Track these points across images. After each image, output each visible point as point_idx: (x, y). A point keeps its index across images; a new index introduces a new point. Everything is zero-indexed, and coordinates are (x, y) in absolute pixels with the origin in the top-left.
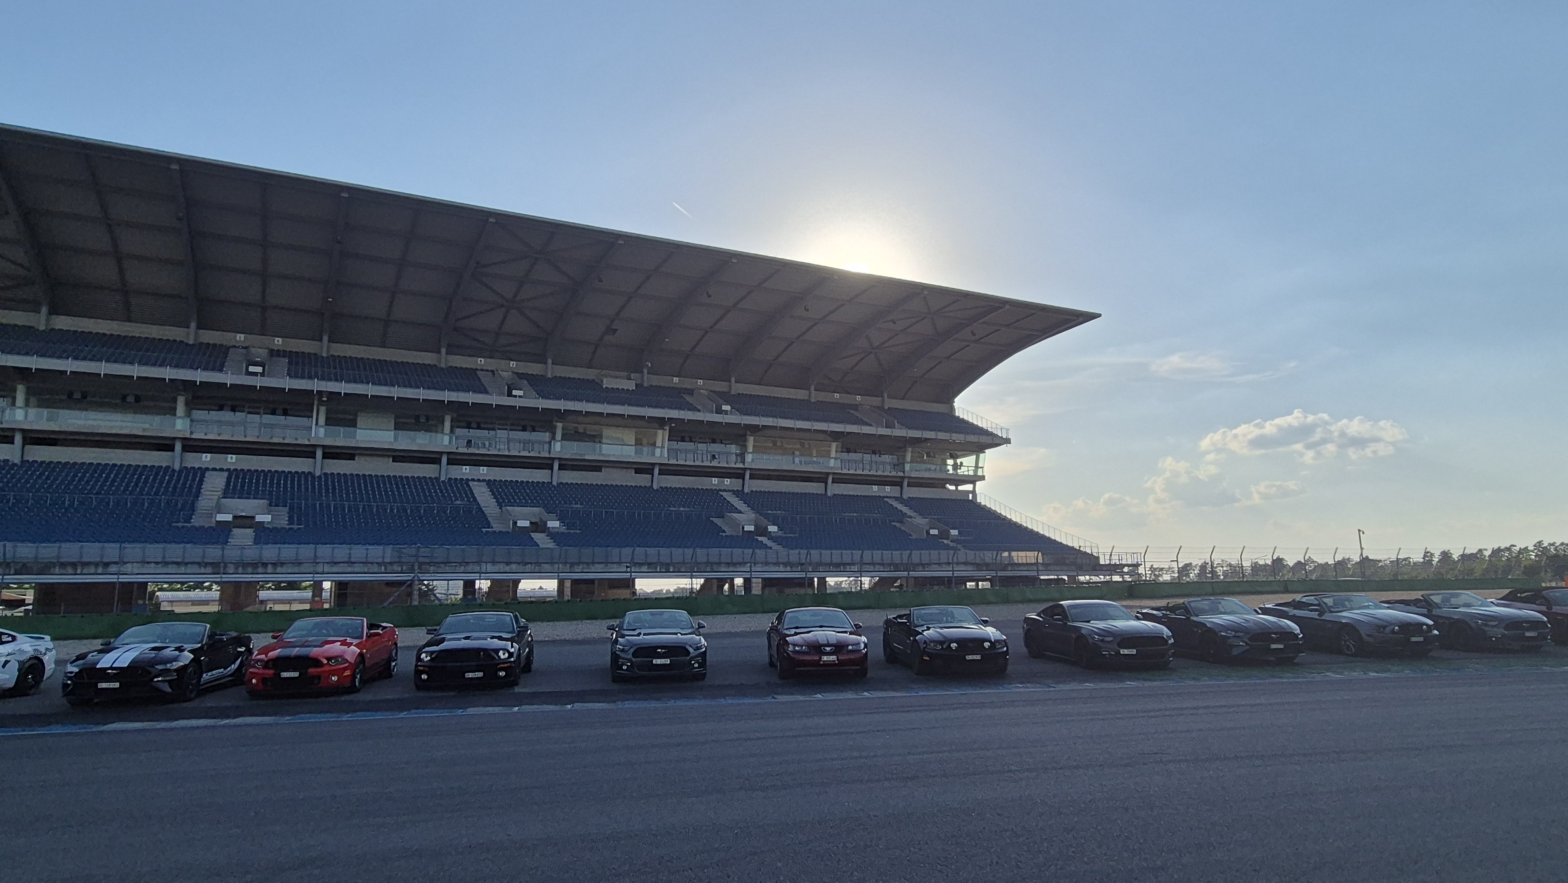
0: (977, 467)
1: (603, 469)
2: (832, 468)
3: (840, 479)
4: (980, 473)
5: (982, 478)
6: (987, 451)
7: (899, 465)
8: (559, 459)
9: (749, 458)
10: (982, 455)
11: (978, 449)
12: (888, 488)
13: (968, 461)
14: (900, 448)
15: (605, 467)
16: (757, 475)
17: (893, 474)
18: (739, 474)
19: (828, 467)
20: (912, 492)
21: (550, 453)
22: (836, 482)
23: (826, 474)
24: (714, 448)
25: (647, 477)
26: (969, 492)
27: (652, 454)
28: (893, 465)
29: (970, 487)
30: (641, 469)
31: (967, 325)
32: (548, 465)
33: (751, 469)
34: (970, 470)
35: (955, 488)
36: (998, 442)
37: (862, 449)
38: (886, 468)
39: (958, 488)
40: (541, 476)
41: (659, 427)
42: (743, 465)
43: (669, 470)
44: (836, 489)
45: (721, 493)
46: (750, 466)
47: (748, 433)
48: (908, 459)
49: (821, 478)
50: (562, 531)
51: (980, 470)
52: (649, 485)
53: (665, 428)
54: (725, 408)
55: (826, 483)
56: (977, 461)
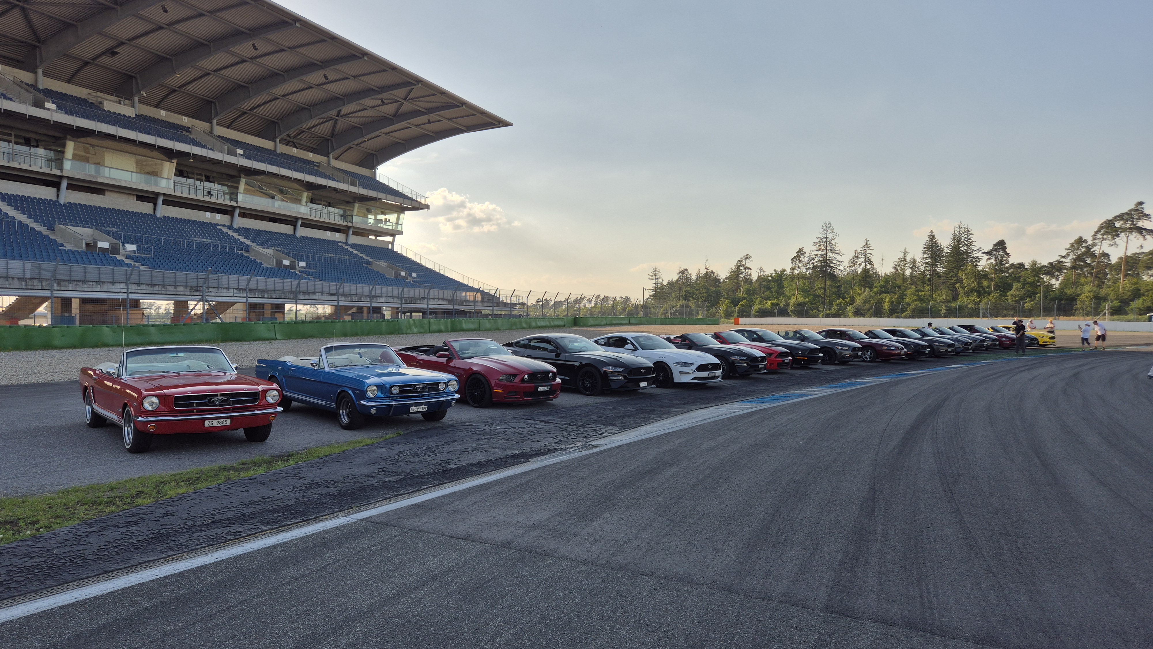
0: (397, 223)
1: (106, 193)
2: (304, 214)
3: (308, 224)
4: (399, 229)
5: (401, 233)
6: (406, 212)
7: (349, 217)
8: (69, 178)
9: (240, 197)
10: (402, 215)
11: (402, 209)
12: (338, 235)
13: (392, 217)
14: (348, 202)
15: (108, 190)
16: (247, 213)
17: (341, 223)
18: (230, 211)
19: (300, 213)
20: (354, 239)
21: (62, 171)
22: (303, 225)
23: (297, 219)
24: (207, 185)
25: (151, 205)
26: (389, 243)
27: (156, 184)
28: (344, 216)
29: (389, 239)
30: (143, 196)
31: (425, 114)
32: (54, 182)
33: (241, 208)
34: (392, 226)
35: (376, 238)
36: (418, 206)
37: (321, 200)
38: (337, 218)
39: (379, 238)
40: (46, 193)
41: (167, 159)
42: (234, 204)
43: (171, 201)
44: (302, 232)
45: (218, 227)
46: (240, 205)
47: (242, 175)
48: (355, 212)
49: (292, 221)
50: (137, 255)
51: (399, 226)
52: (152, 213)
53: (173, 161)
54: (240, 151)
55: (295, 227)
56: (398, 219)
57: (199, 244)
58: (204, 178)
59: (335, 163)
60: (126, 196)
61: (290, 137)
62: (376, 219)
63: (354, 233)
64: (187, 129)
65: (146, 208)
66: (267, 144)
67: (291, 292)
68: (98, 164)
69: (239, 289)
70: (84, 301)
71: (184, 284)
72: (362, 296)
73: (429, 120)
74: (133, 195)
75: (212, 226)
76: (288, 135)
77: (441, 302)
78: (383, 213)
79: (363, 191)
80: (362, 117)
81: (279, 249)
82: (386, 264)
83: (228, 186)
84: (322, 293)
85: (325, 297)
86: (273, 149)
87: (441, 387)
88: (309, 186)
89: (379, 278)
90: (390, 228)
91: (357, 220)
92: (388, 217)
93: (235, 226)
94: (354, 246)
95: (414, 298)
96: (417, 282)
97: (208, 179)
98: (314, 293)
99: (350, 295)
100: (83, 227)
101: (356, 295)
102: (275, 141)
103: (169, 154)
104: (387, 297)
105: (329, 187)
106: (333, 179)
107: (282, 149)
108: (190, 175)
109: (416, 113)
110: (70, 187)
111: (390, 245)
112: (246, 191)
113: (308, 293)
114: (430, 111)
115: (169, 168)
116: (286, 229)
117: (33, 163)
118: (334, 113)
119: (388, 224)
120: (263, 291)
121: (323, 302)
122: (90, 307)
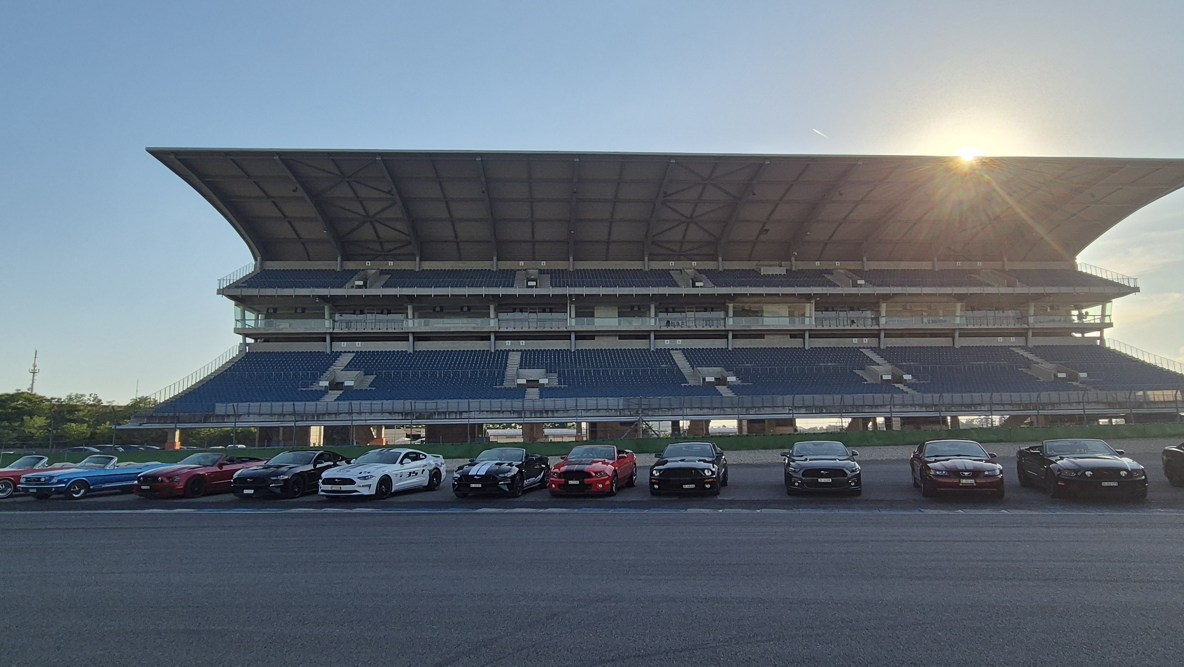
0: (1103, 315)
1: (766, 336)
2: (958, 324)
3: (965, 334)
4: (1107, 321)
5: (1110, 325)
6: (1113, 300)
7: (1023, 318)
8: (733, 330)
9: (883, 320)
10: (1108, 305)
11: (1104, 299)
12: (1012, 339)
13: (1093, 311)
14: (1022, 303)
15: (769, 334)
17: (1017, 326)
18: (876, 335)
19: (955, 324)
20: (1037, 342)
21: (726, 327)
22: (963, 336)
23: (953, 330)
25: (801, 340)
26: (1098, 338)
27: (801, 323)
28: (1018, 319)
29: (1097, 334)
30: (795, 334)
32: (720, 336)
33: (886, 330)
34: (1096, 319)
35: (1082, 335)
36: (1126, 291)
38: (1011, 321)
39: (1085, 335)
40: (717, 344)
41: (807, 303)
42: (878, 327)
43: (817, 334)
44: (963, 342)
46: (885, 327)
47: (880, 302)
48: (1031, 313)
49: (948, 334)
50: (738, 384)
51: (1107, 318)
52: (802, 347)
53: (812, 302)
54: (862, 281)
55: (953, 338)
56: (1103, 310)
58: (847, 309)
60: (783, 337)
63: (1037, 335)
64: (828, 273)
65: (797, 343)
66: (924, 265)
74: (787, 334)
75: (856, 350)
81: (896, 363)
83: (870, 312)
86: (929, 268)
90: (1094, 321)
91: (1037, 321)
94: (1034, 348)
97: (852, 309)
102: (933, 261)
103: (809, 298)
110: (736, 337)
111: (1098, 341)
112: (888, 314)
115: (809, 308)
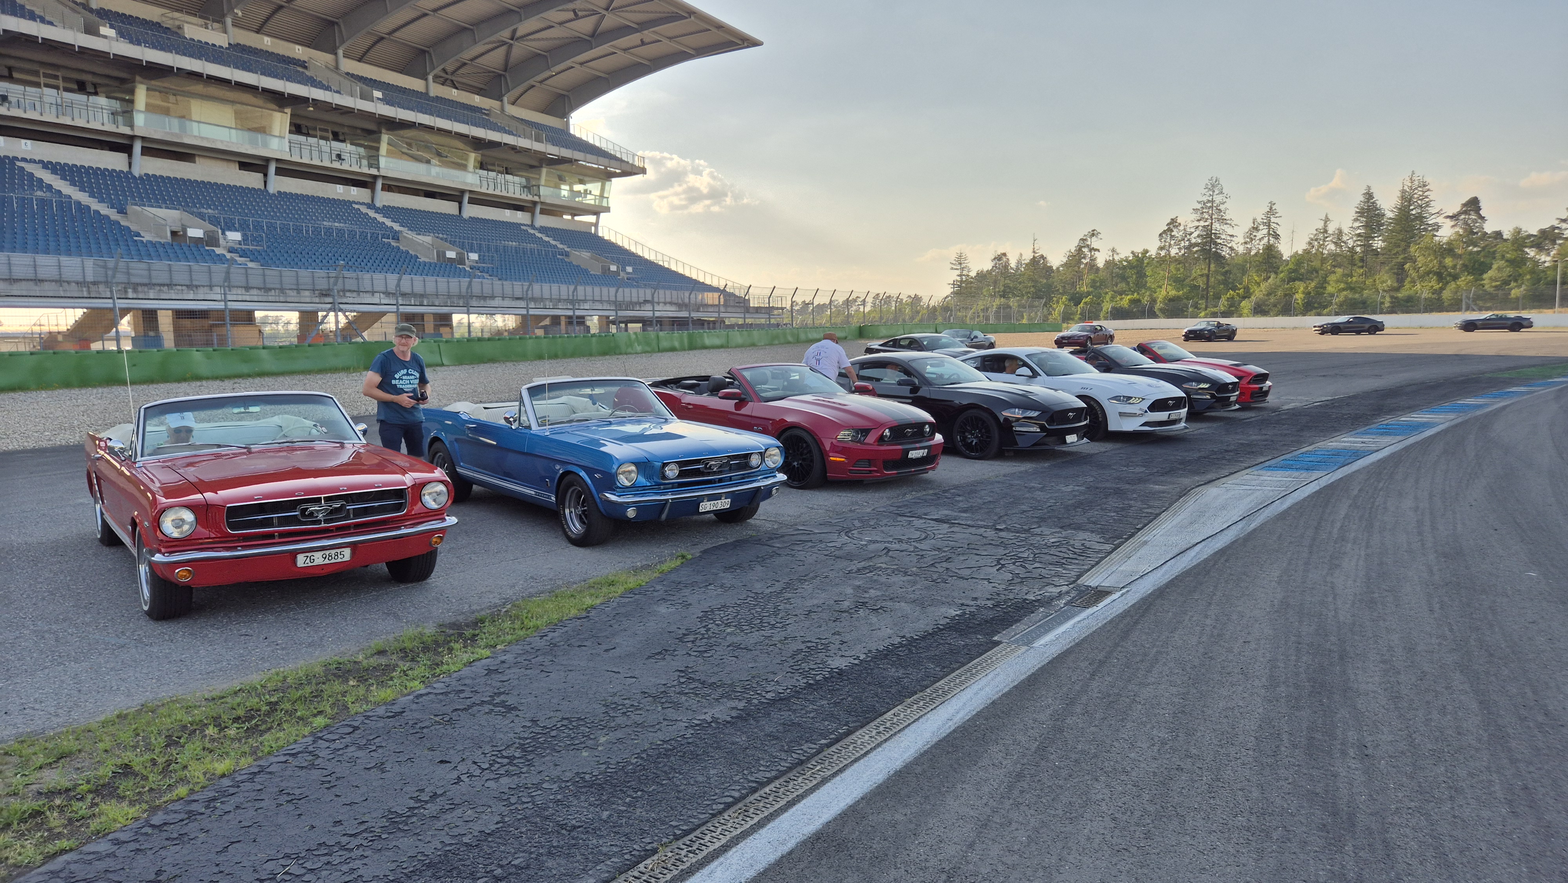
0: (602, 196)
1: (197, 159)
2: (472, 185)
3: (478, 200)
4: (605, 204)
5: (607, 209)
6: (613, 180)
7: (534, 188)
8: (143, 139)
9: (383, 162)
10: (608, 183)
11: (608, 176)
12: (519, 214)
13: (594, 188)
14: (532, 167)
15: (199, 156)
16: (394, 186)
17: (524, 197)
18: (369, 183)
19: (466, 184)
20: (542, 221)
21: (132, 129)
22: (472, 201)
23: (463, 192)
24: (336, 145)
25: (260, 176)
26: (591, 224)
27: (265, 145)
28: (527, 188)
29: (591, 219)
30: (248, 164)
31: (636, 31)
32: (123, 146)
33: (384, 177)
34: (595, 200)
35: (573, 218)
36: (630, 170)
37: (494, 165)
38: (518, 189)
39: (576, 218)
40: (113, 161)
41: (277, 108)
42: (374, 172)
43: (287, 170)
44: (471, 211)
45: (354, 205)
46: (383, 173)
47: (383, 131)
48: (543, 182)
49: (455, 196)
50: (243, 247)
51: (605, 200)
52: (262, 188)
53: (286, 110)
54: (378, 94)
55: (460, 204)
56: (603, 189)
57: (329, 231)
58: (331, 136)
59: (511, 110)
60: (225, 164)
61: (447, 73)
62: (571, 190)
63: (543, 212)
64: (303, 64)
65: (252, 180)
66: (415, 84)
67: (460, 296)
68: (183, 117)
69: (387, 294)
70: (179, 314)
71: (311, 287)
72: (559, 300)
73: (642, 40)
74: (235, 161)
75: (347, 204)
76: (444, 70)
77: (668, 307)
78: (582, 182)
79: (553, 150)
80: (547, 39)
81: (441, 235)
82: (589, 254)
83: (365, 147)
84: (503, 298)
85: (507, 303)
86: (424, 91)
87: (755, 460)
88: (478, 144)
89: (579, 275)
90: (592, 202)
91: (546, 193)
92: (589, 186)
93: (378, 204)
94: (543, 230)
95: (631, 302)
96: (633, 279)
97: (336, 137)
98: (493, 297)
99: (542, 299)
100: (167, 208)
101: (551, 300)
102: (426, 80)
103: (280, 100)
104: (594, 301)
105: (505, 144)
106: (510, 133)
107: (436, 90)
108: (311, 132)
109: (623, 30)
110: (146, 151)
111: (593, 228)
112: (390, 154)
113: (484, 298)
114: (643, 26)
115: (281, 121)
116: (448, 207)
117: (91, 118)
118: (505, 34)
119: (589, 197)
120: (422, 296)
121: (504, 310)
122: (187, 323)
